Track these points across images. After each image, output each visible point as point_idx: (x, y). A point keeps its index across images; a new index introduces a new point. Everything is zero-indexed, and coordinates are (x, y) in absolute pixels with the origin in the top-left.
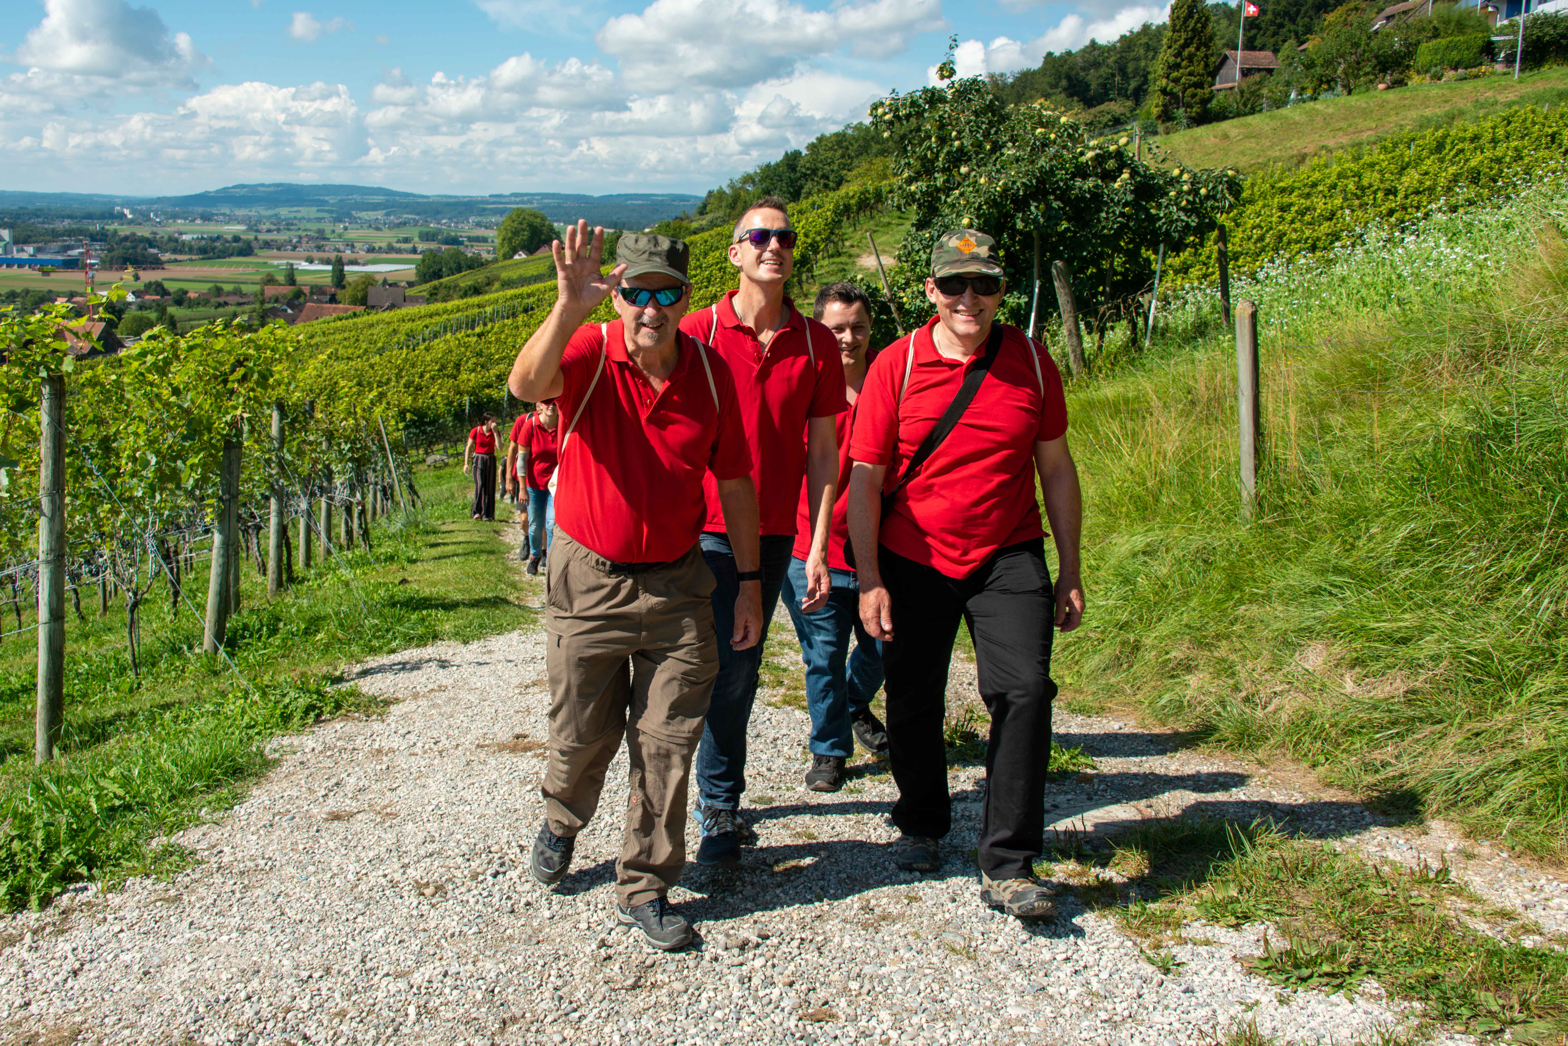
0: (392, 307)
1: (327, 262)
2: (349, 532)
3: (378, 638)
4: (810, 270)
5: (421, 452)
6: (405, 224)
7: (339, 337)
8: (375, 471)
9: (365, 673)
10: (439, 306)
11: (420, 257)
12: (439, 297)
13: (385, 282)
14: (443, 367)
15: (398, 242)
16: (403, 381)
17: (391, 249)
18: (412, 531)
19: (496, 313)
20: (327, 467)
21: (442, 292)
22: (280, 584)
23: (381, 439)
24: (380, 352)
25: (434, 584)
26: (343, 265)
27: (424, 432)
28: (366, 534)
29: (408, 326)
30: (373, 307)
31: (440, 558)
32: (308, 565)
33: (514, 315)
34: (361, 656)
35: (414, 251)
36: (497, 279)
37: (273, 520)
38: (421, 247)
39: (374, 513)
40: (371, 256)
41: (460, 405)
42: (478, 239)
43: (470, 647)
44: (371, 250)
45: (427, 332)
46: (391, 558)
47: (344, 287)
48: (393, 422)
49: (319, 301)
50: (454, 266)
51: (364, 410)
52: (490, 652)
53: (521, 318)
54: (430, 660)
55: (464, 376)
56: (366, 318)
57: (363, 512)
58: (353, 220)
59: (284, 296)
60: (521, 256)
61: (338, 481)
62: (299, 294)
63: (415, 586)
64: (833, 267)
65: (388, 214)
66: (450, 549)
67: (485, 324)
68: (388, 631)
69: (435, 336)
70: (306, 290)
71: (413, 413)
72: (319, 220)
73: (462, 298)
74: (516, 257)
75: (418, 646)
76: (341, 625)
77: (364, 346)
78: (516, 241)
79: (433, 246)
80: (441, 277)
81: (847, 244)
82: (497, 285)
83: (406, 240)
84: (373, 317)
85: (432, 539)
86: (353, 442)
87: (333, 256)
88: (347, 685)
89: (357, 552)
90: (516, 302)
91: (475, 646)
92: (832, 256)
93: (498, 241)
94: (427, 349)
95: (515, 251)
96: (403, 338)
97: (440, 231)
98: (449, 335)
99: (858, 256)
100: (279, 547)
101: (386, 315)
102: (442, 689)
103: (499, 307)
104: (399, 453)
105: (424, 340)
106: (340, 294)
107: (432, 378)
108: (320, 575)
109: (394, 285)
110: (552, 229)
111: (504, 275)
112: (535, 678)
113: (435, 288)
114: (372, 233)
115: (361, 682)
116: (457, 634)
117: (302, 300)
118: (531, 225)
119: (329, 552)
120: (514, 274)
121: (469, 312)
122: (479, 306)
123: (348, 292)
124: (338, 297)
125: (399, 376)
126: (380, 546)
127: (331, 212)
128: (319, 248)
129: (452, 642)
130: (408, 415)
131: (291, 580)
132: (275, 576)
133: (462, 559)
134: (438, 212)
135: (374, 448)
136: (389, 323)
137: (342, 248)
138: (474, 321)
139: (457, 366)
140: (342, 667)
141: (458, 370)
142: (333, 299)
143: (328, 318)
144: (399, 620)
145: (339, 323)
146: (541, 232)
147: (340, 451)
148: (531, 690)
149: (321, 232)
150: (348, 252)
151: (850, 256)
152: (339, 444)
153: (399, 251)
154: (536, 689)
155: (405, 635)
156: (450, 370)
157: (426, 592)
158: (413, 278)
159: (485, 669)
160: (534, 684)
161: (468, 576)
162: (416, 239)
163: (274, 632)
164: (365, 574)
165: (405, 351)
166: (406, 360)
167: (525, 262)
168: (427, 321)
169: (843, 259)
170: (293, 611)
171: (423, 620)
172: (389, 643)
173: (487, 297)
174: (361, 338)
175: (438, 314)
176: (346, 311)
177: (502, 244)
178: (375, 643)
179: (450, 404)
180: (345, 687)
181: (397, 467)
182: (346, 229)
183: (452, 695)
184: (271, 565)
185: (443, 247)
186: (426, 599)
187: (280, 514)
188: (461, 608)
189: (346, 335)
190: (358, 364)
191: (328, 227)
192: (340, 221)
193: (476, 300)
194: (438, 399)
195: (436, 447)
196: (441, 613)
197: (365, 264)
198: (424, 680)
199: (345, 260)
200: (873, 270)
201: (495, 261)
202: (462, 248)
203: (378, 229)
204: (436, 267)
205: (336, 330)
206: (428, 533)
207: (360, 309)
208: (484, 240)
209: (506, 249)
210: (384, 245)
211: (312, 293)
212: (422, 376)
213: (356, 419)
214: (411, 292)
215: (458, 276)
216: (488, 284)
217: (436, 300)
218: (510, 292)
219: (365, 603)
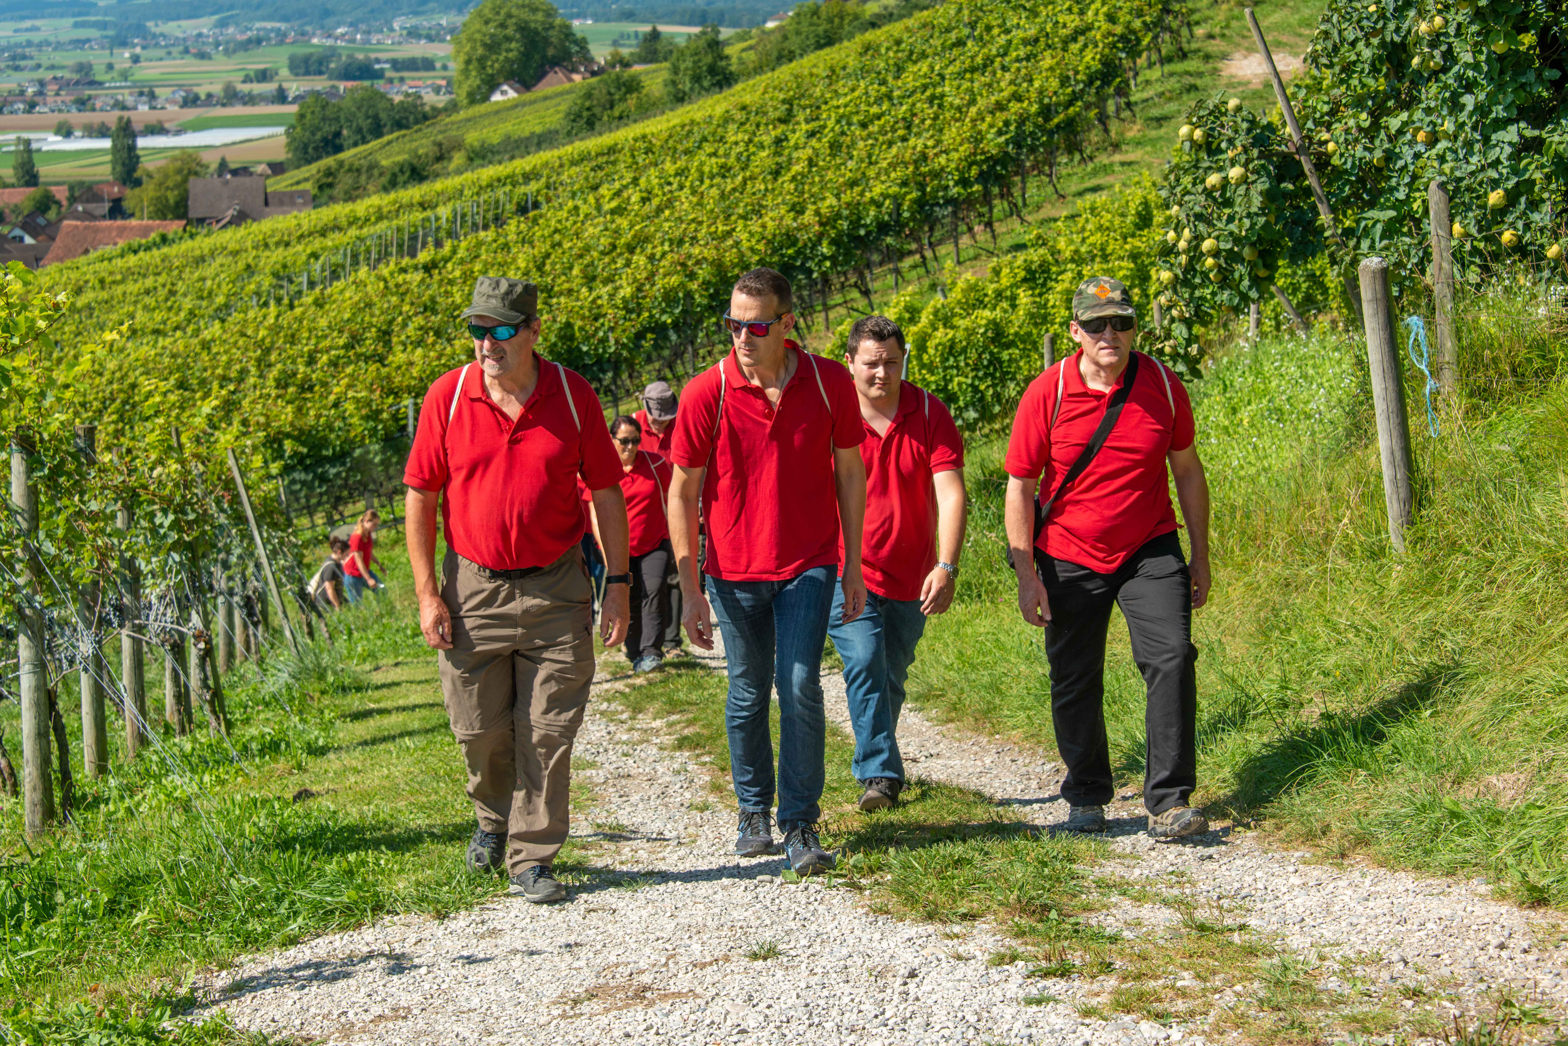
0: (240, 219)
1: (102, 132)
2: (182, 697)
3: (259, 915)
4: (1122, 91)
5: (320, 519)
6: (259, 41)
7: (132, 287)
8: (226, 566)
9: (238, 989)
10: (340, 210)
11: (294, 109)
12: (337, 191)
13: (223, 166)
14: (355, 340)
15: (247, 80)
16: (274, 373)
17: (231, 96)
18: (314, 687)
19: (459, 218)
20: (129, 564)
21: (345, 181)
22: (49, 813)
23: (235, 499)
24: (222, 314)
25: (366, 797)
26: (134, 136)
27: (323, 479)
28: (217, 698)
29: (277, 255)
30: (201, 221)
31: (374, 741)
32: (102, 769)
33: (499, 221)
34: (227, 953)
35: (281, 97)
36: (458, 145)
37: (27, 681)
38: (294, 88)
39: (230, 655)
40: (192, 113)
41: (395, 417)
42: (412, 65)
43: (453, 925)
44: (191, 101)
45: (317, 266)
46: (272, 748)
47: (138, 183)
48: (257, 461)
49: (89, 216)
50: (365, 124)
51: (198, 440)
52: (494, 933)
53: (512, 227)
54: (370, 956)
55: (398, 357)
56: (187, 245)
57: (208, 654)
58: (150, 40)
59: (16, 210)
60: (505, 95)
61: (152, 591)
62: (45, 203)
63: (328, 803)
64: (1173, 84)
65: (222, 24)
66: (393, 722)
67: (438, 244)
68: (279, 899)
69: (335, 276)
70: (61, 194)
71: (296, 439)
72: (79, 43)
73: (386, 189)
74: (497, 97)
75: (343, 928)
76: (183, 892)
77: (187, 304)
78: (494, 65)
79: (320, 84)
80: (339, 149)
81: (1199, 31)
82: (458, 159)
83: (263, 76)
84: (203, 243)
85: (355, 702)
86: (180, 510)
87: (112, 118)
88: (207, 1014)
89: (202, 736)
90: (500, 193)
91: (461, 921)
92: (1169, 60)
93: (455, 67)
94: (319, 304)
95: (492, 85)
96: (267, 282)
97: (332, 53)
98: (363, 272)
99: (1224, 56)
100: (41, 735)
101: (229, 237)
102: (401, 1014)
103: (464, 205)
104: (275, 526)
105: (312, 285)
106: (131, 198)
107: (334, 364)
108: (130, 790)
109: (243, 171)
110: (568, 34)
111: (472, 137)
112: (591, 982)
113: (329, 173)
114: (191, 64)
115: (232, 1007)
116: (423, 899)
117: (52, 215)
118: (523, 28)
119: (143, 741)
120: (493, 134)
121: (403, 220)
122: (423, 206)
123: (149, 191)
124: (127, 205)
125: (263, 364)
126: (247, 721)
127: (103, 26)
128: (82, 104)
129: (412, 918)
130: (288, 445)
131: (71, 802)
132: (38, 796)
133: (420, 741)
134: (327, 13)
135: (223, 519)
136: (235, 253)
137: (130, 100)
138: (413, 238)
139: (385, 335)
140: (192, 977)
141: (388, 344)
142: (117, 210)
143: (108, 250)
144: (301, 876)
145: (132, 260)
146: (546, 41)
147: (154, 530)
148: (585, 1008)
149: (84, 69)
150: (144, 108)
151: (1207, 57)
152: (152, 516)
153: (250, 100)
154: (596, 1006)
155: (316, 906)
156: (369, 346)
157: (352, 814)
158: (281, 155)
159: (488, 969)
160: (592, 996)
161: (437, 778)
162: (284, 72)
163: (46, 911)
164: (222, 782)
165: (273, 309)
166: (276, 329)
167: (515, 106)
168: (317, 243)
169: (1192, 65)
170: (81, 866)
171: (350, 873)
172: (283, 924)
173: (438, 185)
174: (181, 287)
175: (337, 228)
176: (145, 232)
177: (466, 72)
178: (254, 925)
179: (374, 415)
180: (202, 1018)
181: (273, 555)
182: (136, 59)
183: (421, 1025)
184: (28, 773)
185: (342, 86)
186: (352, 830)
187: (40, 667)
188: (427, 845)
189: (149, 282)
190: (178, 342)
191: (97, 58)
192: (124, 44)
193: (415, 193)
194: (350, 407)
195: (349, 509)
196: (386, 858)
197: (179, 132)
198: (360, 997)
199: (137, 127)
200: (1256, 84)
201: (453, 107)
202: (380, 85)
203: (202, 56)
204: (328, 129)
205: (128, 274)
206: (344, 689)
207: (174, 227)
208: (428, 65)
209: (474, 81)
210: (217, 89)
211: (73, 199)
212: (311, 361)
213: (182, 462)
214: (278, 184)
215: (374, 144)
216: (439, 158)
217: (332, 199)
218: (488, 173)
219: (228, 844)
